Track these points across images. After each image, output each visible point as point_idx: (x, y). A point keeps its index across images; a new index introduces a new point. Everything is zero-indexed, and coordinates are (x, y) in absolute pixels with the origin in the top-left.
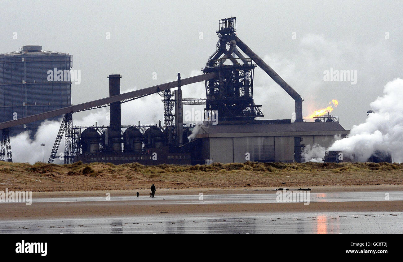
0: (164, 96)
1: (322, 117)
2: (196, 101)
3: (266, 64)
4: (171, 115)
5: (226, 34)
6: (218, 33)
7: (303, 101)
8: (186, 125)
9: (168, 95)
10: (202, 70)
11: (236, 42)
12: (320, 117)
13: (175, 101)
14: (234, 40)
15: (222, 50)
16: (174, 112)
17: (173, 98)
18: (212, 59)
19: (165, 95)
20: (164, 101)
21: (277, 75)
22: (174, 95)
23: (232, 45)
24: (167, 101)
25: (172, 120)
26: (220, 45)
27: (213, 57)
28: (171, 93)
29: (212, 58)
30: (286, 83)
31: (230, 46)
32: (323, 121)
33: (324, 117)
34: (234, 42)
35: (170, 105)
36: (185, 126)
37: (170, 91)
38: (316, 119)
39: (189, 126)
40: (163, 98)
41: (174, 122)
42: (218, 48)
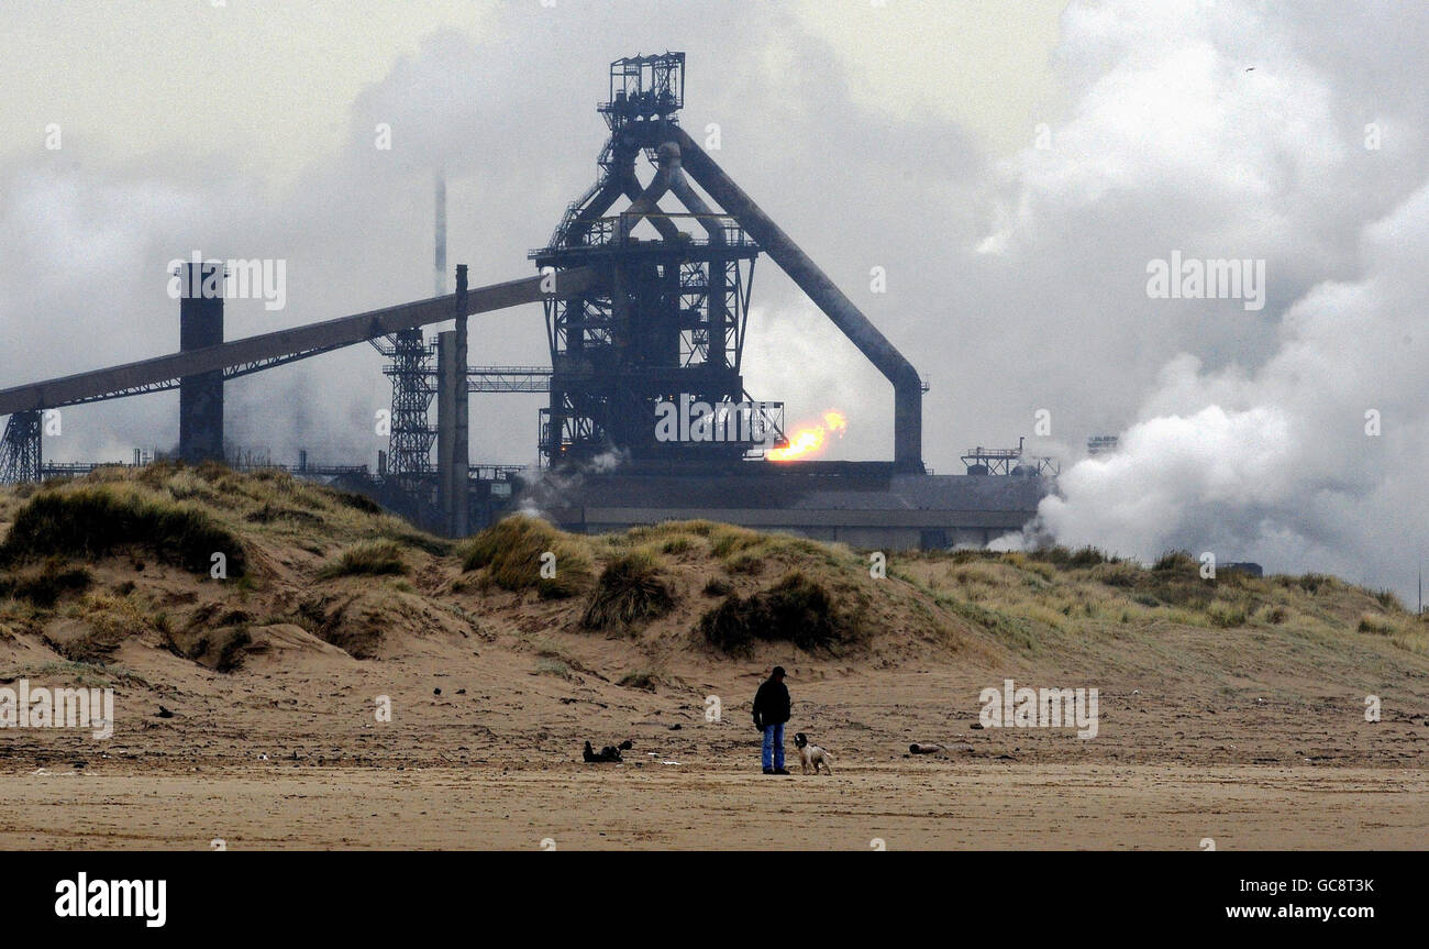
0: (394, 355)
1: (997, 458)
2: (520, 379)
3: (788, 240)
4: (423, 430)
5: (640, 118)
6: (607, 111)
7: (927, 390)
8: (477, 470)
9: (409, 348)
10: (530, 258)
11: (683, 150)
12: (988, 458)
13: (440, 374)
14: (673, 140)
15: (619, 178)
16: (431, 417)
17: (432, 362)
18: (579, 212)
19: (400, 351)
20: (394, 374)
21: (829, 286)
22: (436, 350)
23: (664, 161)
24: (408, 377)
25: (424, 448)
26: (610, 159)
27: (583, 208)
28: (426, 343)
29: (578, 209)
30: (863, 320)
31: (656, 164)
32: (1001, 471)
33: (1007, 458)
34: (675, 147)
35: (419, 392)
36: (475, 476)
37: (419, 335)
38: (973, 462)
39: (490, 476)
40: (389, 362)
41: (433, 457)
42: (602, 172)
